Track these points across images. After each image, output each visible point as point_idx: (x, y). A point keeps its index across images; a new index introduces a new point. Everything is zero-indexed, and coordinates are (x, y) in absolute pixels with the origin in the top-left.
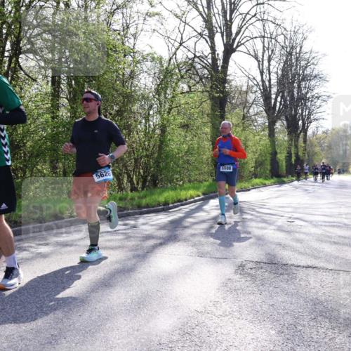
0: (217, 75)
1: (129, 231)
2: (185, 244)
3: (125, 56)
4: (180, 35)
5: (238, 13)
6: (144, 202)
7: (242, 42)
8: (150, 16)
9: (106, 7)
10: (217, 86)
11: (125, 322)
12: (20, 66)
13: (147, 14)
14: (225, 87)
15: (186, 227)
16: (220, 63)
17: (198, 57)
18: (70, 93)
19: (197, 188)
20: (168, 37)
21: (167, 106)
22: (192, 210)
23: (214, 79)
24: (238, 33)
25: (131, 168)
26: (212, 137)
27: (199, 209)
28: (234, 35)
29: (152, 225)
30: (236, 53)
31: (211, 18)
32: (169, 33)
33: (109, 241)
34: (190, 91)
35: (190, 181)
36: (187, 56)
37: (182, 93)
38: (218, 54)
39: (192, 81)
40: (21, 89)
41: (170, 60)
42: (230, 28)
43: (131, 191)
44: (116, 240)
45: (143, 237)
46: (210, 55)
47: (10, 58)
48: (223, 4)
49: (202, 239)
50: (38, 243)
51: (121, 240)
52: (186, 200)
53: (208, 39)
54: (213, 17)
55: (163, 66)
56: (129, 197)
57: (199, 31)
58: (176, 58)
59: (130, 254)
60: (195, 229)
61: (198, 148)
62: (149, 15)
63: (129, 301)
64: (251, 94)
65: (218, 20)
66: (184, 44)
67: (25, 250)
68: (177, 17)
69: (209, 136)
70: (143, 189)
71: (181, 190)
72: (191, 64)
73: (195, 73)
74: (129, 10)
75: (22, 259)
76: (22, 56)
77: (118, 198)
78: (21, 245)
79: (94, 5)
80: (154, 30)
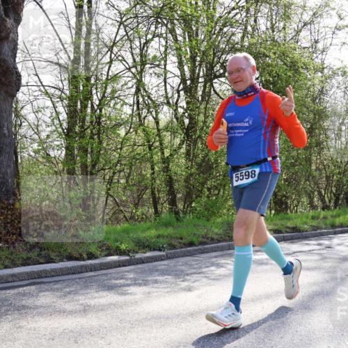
1: (325, 251)
6: (338, 221)
8: (339, 30)
9: (294, 25)
12: (214, 90)
13: (336, 28)
25: (322, 186)
43: (323, 209)
44: (311, 260)
45: (340, 259)
47: (205, 82)
51: (317, 260)
56: (321, 216)
59: (327, 276)
62: (338, 28)
67: (222, 267)
70: (335, 207)
74: (316, 26)
75: (220, 276)
76: (216, 80)
77: (310, 217)
78: (219, 262)
79: (282, 25)
80: (344, 43)
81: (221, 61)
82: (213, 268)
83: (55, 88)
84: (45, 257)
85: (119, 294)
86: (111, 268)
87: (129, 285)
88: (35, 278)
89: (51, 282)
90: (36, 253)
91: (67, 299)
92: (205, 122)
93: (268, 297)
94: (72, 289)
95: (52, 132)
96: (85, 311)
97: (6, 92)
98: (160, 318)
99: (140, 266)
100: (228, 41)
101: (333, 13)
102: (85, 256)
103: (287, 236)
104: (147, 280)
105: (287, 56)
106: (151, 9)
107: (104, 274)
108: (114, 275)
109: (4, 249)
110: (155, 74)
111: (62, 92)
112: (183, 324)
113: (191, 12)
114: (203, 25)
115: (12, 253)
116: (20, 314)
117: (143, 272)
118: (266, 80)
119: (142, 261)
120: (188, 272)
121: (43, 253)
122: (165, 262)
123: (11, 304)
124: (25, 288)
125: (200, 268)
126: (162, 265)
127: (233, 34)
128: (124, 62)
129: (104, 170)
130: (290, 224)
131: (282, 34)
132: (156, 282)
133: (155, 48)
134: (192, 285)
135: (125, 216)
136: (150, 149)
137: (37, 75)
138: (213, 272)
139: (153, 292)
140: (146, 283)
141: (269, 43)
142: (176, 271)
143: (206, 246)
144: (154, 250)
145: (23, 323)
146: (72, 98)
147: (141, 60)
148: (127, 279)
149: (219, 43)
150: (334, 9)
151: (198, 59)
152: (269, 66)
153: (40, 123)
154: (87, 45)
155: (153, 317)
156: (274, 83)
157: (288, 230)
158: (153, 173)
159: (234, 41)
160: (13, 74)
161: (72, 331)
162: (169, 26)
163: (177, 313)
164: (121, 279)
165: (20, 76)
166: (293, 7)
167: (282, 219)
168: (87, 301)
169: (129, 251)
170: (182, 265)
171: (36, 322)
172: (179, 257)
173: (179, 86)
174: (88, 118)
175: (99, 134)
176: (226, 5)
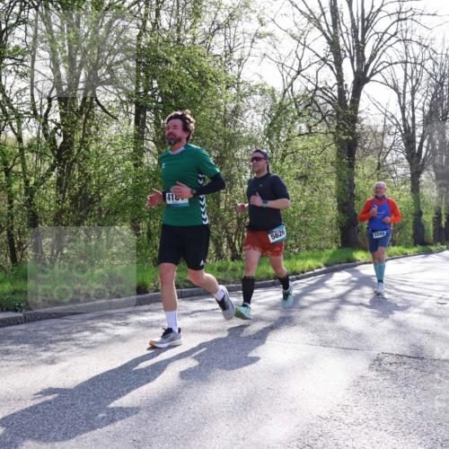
0: (345, 112)
2: (303, 329)
3: (227, 87)
4: (297, 61)
5: (373, 32)
7: (378, 69)
8: (260, 38)
9: (205, 26)
10: (344, 126)
11: (227, 428)
12: (97, 100)
13: (256, 35)
14: (355, 127)
15: (303, 308)
16: (349, 96)
17: (321, 89)
18: (158, 134)
19: (318, 258)
20: (283, 64)
21: (280, 151)
22: (311, 285)
23: (341, 117)
24: (372, 58)
25: (233, 231)
26: (337, 191)
27: (320, 284)
28: (367, 61)
29: (260, 304)
30: (370, 83)
31: (337, 38)
32: (283, 59)
33: (205, 322)
34: (310, 133)
35: (308, 248)
36: (307, 89)
37: (300, 135)
38: (346, 85)
39: (313, 120)
40: (97, 129)
41: (285, 93)
42: (363, 52)
43: (233, 259)
44: (213, 322)
46: (336, 87)
47: (86, 90)
48: (353, 21)
49: (326, 324)
50: (115, 322)
51: (220, 321)
52: (303, 272)
53: (334, 66)
54: (341, 38)
55: (275, 101)
56: (230, 268)
57: (322, 56)
58: (292, 90)
60: (317, 311)
61: (319, 206)
62: (259, 36)
63: (231, 400)
64: (388, 137)
65: (346, 41)
66: (302, 73)
67: (99, 331)
68: (294, 38)
69: (334, 191)
71: (297, 259)
72: (312, 98)
73: (317, 109)
74: (233, 30)
75: (95, 342)
76: (99, 88)
77: (216, 268)
78: (94, 325)
79: (189, 24)
80: (265, 55)
81: (108, 63)
82: (87, 333)
92: (82, 142)
100: (118, 37)
101: (253, 16)
103: (185, 292)
105: (193, 63)
114: (86, 14)
120: (53, 339)
122: (23, 327)
125: (70, 333)
126: (17, 330)
127: (125, 28)
131: (189, 36)
134: (56, 355)
136: (7, 175)
138: (88, 338)
141: (172, 45)
142: (36, 338)
143: (79, 305)
144: (8, 310)
150: (255, 11)
151: (79, 58)
152: (169, 73)
156: (175, 97)
157: (187, 284)
158: (10, 208)
159: (126, 37)
166: (204, 3)
170: (46, 330)
172: (41, 319)
173: (51, 92)
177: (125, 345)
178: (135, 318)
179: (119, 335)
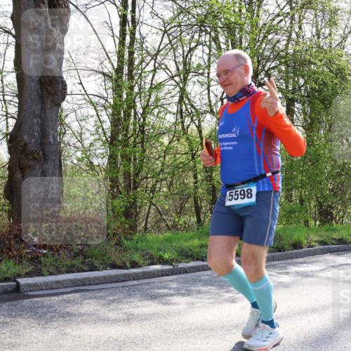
50: (278, 271)
79: (327, 31)
81: (266, 69)
83: (98, 96)
84: (89, 265)
85: (162, 304)
86: (154, 277)
87: (172, 295)
88: (79, 286)
89: (95, 290)
90: (80, 261)
91: (111, 308)
93: (314, 310)
94: (115, 298)
95: (95, 140)
96: (129, 320)
97: (53, 101)
98: (204, 329)
99: (183, 276)
100: (273, 48)
102: (128, 264)
103: (333, 248)
104: (190, 290)
105: (334, 63)
106: (194, 17)
107: (147, 283)
108: (157, 284)
109: (49, 256)
110: (199, 82)
111: (106, 101)
112: (227, 337)
113: (235, 19)
114: (246, 32)
115: (56, 261)
116: (66, 321)
117: (186, 282)
118: (311, 88)
119: (185, 271)
121: (87, 260)
123: (56, 310)
124: (69, 295)
126: (205, 275)
127: (278, 41)
128: (167, 71)
129: (147, 178)
130: (335, 236)
131: (328, 41)
132: (199, 292)
133: (199, 57)
134: (236, 296)
135: (167, 225)
136: (193, 158)
137: (81, 83)
139: (197, 303)
140: (189, 293)
141: (314, 50)
142: (220, 282)
144: (197, 260)
145: (68, 330)
146: (115, 107)
147: (185, 68)
148: (170, 289)
149: (264, 50)
152: (315, 73)
153: (83, 131)
154: (131, 53)
155: (197, 328)
156: (320, 91)
157: (334, 242)
158: (196, 182)
159: (279, 48)
160: (59, 83)
161: (116, 340)
162: (213, 34)
163: (221, 325)
164: (165, 288)
165: (66, 85)
166: (339, 12)
167: (327, 230)
168: (130, 310)
169: (172, 261)
171: (81, 329)
173: (223, 94)
174: (131, 127)
175: (142, 142)
176: (271, 12)
177: (288, 290)
178: (293, 269)
179: (282, 282)
